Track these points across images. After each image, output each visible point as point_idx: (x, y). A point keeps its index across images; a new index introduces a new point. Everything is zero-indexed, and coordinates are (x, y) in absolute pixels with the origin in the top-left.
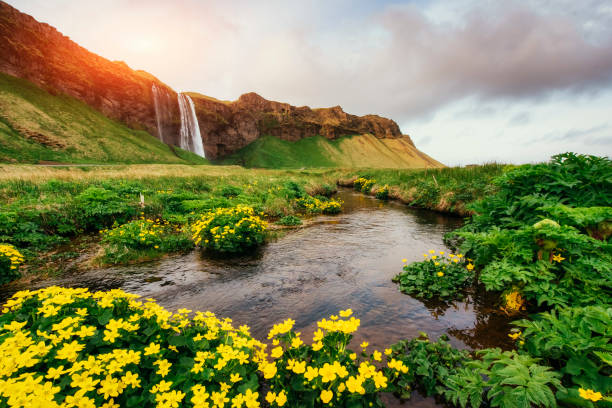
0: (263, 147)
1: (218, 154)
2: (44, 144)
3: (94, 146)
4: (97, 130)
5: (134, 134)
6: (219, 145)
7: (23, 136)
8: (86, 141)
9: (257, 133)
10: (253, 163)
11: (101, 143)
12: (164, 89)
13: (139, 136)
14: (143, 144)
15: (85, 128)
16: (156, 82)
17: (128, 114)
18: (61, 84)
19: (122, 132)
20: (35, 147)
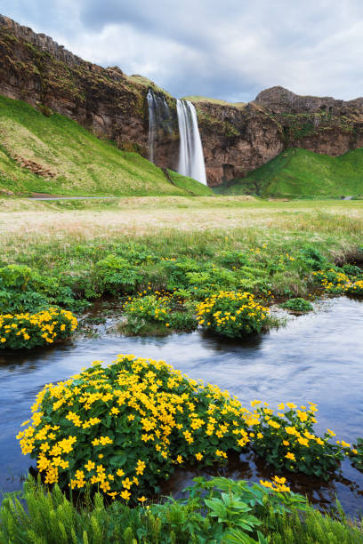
0: (286, 167)
1: (224, 178)
2: (37, 174)
3: (83, 173)
4: (86, 154)
5: (125, 157)
6: (225, 166)
7: (19, 165)
8: (76, 169)
9: (279, 146)
10: (270, 189)
11: (90, 170)
12: (161, 95)
13: (130, 159)
14: (134, 169)
15: (75, 152)
17: (119, 132)
18: (54, 102)
19: (112, 154)
20: (30, 177)
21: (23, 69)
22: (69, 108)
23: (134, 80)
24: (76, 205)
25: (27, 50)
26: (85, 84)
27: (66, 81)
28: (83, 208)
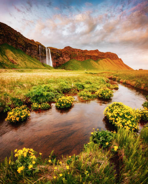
0: (71, 63)
1: (56, 65)
2: (13, 63)
3: (23, 63)
4: (24, 59)
5: (33, 60)
6: (56, 63)
7: (9, 61)
8: (22, 62)
9: (69, 59)
10: (68, 68)
11: (25, 63)
12: (42, 46)
13: (34, 60)
14: (35, 63)
15: (22, 58)
16: (40, 44)
17: (32, 54)
18: (18, 46)
19: (30, 59)
20: (11, 64)
21: (13, 39)
22: (21, 48)
23: (37, 43)
24: (22, 71)
25: (15, 35)
26: (26, 42)
27: (22, 42)
28: (24, 72)
